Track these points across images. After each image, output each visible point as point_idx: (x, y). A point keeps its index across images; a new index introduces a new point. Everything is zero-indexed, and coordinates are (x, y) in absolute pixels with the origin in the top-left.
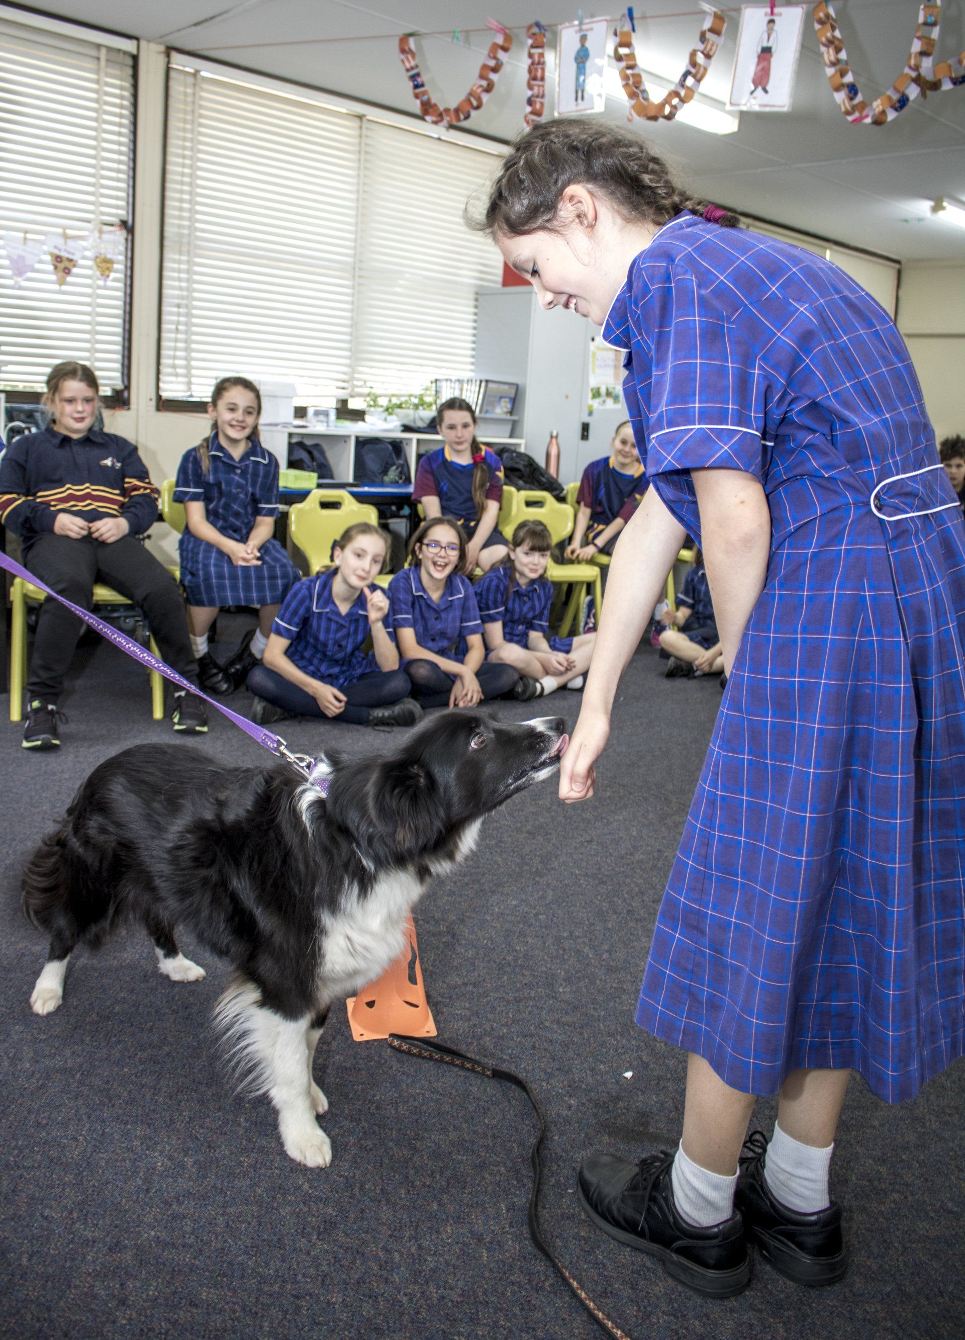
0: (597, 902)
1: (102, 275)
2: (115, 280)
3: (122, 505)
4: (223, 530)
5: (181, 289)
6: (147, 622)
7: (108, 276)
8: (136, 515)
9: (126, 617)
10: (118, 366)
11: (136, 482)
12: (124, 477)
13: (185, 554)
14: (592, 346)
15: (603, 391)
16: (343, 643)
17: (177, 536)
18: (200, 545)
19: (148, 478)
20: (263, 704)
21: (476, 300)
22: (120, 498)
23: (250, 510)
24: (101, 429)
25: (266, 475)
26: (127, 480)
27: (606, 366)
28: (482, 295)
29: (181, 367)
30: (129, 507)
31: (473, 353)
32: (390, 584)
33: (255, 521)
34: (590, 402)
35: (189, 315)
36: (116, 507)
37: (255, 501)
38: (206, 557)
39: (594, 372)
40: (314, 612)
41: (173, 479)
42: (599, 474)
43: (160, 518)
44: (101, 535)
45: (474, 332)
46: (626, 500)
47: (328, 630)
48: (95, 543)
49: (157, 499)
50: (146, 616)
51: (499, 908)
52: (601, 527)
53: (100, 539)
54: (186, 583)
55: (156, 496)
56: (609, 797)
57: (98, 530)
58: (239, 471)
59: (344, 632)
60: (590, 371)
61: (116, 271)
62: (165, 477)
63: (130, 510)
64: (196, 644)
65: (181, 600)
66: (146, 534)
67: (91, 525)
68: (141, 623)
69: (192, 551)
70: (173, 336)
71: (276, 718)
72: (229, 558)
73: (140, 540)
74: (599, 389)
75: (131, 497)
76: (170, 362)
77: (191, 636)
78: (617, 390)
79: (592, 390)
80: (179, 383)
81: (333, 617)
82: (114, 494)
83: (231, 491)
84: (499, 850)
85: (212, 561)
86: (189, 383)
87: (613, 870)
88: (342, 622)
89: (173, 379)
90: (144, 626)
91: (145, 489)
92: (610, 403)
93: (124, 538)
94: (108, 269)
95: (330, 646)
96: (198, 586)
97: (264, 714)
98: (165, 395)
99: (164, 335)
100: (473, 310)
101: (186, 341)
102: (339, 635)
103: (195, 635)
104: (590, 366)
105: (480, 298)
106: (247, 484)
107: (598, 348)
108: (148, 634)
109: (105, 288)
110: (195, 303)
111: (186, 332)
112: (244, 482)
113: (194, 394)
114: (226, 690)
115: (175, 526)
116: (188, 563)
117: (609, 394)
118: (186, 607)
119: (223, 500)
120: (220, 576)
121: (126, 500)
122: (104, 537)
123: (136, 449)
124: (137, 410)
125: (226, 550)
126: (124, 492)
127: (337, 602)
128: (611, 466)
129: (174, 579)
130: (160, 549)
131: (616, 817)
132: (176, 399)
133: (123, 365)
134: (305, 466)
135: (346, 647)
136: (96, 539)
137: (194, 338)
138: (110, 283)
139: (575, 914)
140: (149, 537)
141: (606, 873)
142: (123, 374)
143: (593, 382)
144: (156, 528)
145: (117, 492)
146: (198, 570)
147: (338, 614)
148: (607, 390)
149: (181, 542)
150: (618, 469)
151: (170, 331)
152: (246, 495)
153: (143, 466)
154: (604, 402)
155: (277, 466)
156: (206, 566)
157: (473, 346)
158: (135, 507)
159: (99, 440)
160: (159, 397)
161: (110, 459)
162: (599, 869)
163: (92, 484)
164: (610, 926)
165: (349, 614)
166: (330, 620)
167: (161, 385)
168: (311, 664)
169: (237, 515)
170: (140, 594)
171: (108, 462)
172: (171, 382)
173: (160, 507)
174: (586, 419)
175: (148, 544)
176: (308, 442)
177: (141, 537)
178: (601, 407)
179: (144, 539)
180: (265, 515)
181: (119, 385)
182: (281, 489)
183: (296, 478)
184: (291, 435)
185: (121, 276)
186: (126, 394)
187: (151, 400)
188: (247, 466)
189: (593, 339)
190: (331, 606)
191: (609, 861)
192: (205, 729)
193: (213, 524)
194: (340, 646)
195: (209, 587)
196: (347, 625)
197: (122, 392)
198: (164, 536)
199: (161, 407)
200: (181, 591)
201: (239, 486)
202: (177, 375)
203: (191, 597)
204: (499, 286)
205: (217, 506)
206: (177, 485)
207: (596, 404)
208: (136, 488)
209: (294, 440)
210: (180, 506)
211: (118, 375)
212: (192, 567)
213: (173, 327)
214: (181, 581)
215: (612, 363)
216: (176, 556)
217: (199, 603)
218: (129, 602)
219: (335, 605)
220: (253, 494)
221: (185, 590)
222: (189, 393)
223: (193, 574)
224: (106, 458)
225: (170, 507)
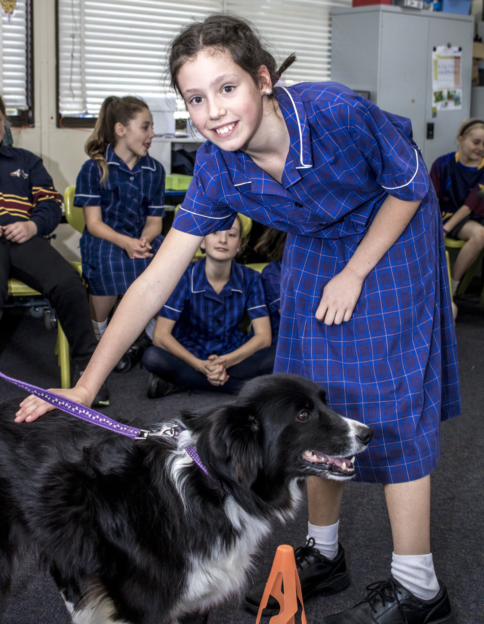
0: (463, 555)
1: (6, 12)
2: (18, 16)
3: (30, 210)
4: (118, 229)
5: (74, 21)
6: (54, 311)
7: (12, 13)
8: (43, 218)
9: (36, 307)
10: (23, 90)
11: (41, 189)
12: (31, 186)
13: (85, 251)
14: (434, 55)
15: (445, 94)
16: (222, 319)
17: (78, 235)
18: (99, 243)
19: (53, 186)
20: (157, 380)
21: (330, 19)
22: (29, 204)
23: (142, 212)
24: (10, 145)
25: (155, 181)
26: (34, 188)
27: (447, 72)
28: (335, 15)
29: (77, 89)
30: (36, 212)
31: (329, 66)
32: (264, 271)
33: (145, 220)
34: (434, 105)
35: (81, 43)
36: (25, 212)
37: (146, 203)
38: (105, 253)
39: (436, 79)
40: (192, 293)
41: (74, 186)
42: (446, 168)
43: (64, 220)
44: (14, 237)
45: (329, 48)
46: (470, 189)
47: (206, 309)
48: (8, 243)
49: (60, 204)
50: (53, 305)
51: (373, 561)
52: (448, 215)
53: (13, 240)
54: (88, 276)
55: (60, 201)
56: (467, 457)
57: (11, 233)
58: (132, 178)
59: (221, 308)
60: (433, 77)
61: (18, 8)
62: (67, 185)
63: (37, 214)
64: (98, 329)
65: (84, 291)
66: (51, 235)
67: (4, 228)
68: (49, 311)
69: (92, 248)
70: (69, 62)
71: (169, 391)
72: (125, 252)
73: (46, 239)
74: (441, 93)
75: (38, 203)
76: (68, 84)
77: (93, 321)
78: (457, 93)
79: (435, 94)
80: (76, 103)
81: (209, 296)
82: (24, 201)
83: (126, 195)
84: (370, 507)
85: (110, 256)
86: (85, 102)
87: (475, 525)
88: (218, 300)
89: (70, 99)
90: (51, 314)
91: (50, 195)
92: (451, 105)
93: (32, 239)
94: (11, 6)
95: (210, 324)
96: (99, 278)
97: (158, 388)
98: (64, 113)
99: (62, 62)
100: (327, 29)
101: (80, 66)
102: (216, 311)
103: (96, 320)
104: (433, 74)
105: (333, 18)
106: (140, 190)
107: (439, 57)
108: (55, 320)
109: (10, 23)
110: (87, 33)
111: (80, 58)
112: (137, 188)
113: (89, 112)
114: (125, 368)
115: (76, 227)
116: (89, 258)
117: (450, 97)
118: (88, 297)
119: (119, 203)
120: (117, 268)
121: (34, 206)
122: (17, 238)
123: (41, 161)
124: (41, 127)
125: (122, 245)
126: (32, 199)
127: (212, 283)
128: (457, 160)
129: (78, 273)
130: (65, 247)
131: (475, 476)
132: (74, 116)
133: (27, 89)
134: (186, 170)
135: (224, 322)
136: (10, 241)
137: (88, 78)
138: (14, 19)
139: (442, 567)
140: (54, 236)
141: (469, 527)
142: (27, 97)
143: (436, 87)
144: (61, 229)
145: (26, 199)
146: (98, 264)
147: (213, 292)
148: (449, 93)
149: (82, 241)
150: (463, 163)
151: (66, 58)
152: (139, 199)
153: (48, 176)
154: (446, 104)
155: (163, 172)
156: (105, 261)
157: (329, 60)
158: (41, 211)
159: (9, 154)
160: (59, 116)
161: (19, 171)
162: (462, 524)
163: (4, 193)
164: (475, 577)
165: (223, 292)
166: (207, 299)
167: (61, 105)
168: (198, 344)
169: (131, 216)
170: (48, 288)
171: (17, 173)
172: (69, 102)
173: (63, 210)
174: (431, 120)
175: (53, 242)
176: (188, 150)
177: (47, 237)
178: (443, 109)
179: (49, 239)
180: (155, 215)
181: (24, 107)
182: (166, 192)
183: (180, 181)
184: (173, 144)
185: (23, 12)
186: (30, 114)
187: (52, 118)
188: (139, 174)
189: (435, 49)
190: (206, 287)
191: (470, 517)
192: (107, 403)
193: (110, 224)
194: (219, 322)
195: (108, 279)
196: (222, 302)
197: (27, 112)
198: (68, 235)
199: (61, 124)
200: (84, 283)
201: (133, 191)
202: (73, 96)
203: (92, 287)
204: (350, 6)
205: (113, 208)
206: (77, 191)
207: (439, 106)
208: (42, 195)
209: (177, 148)
210: (80, 210)
211: (23, 98)
212: (92, 262)
213: (69, 54)
214: (83, 274)
215: (452, 69)
216: (78, 252)
217: (100, 293)
218: (39, 294)
219: (210, 286)
220: (145, 198)
221: (87, 282)
222: (84, 112)
223: (93, 268)
224: (15, 170)
225: (72, 211)
